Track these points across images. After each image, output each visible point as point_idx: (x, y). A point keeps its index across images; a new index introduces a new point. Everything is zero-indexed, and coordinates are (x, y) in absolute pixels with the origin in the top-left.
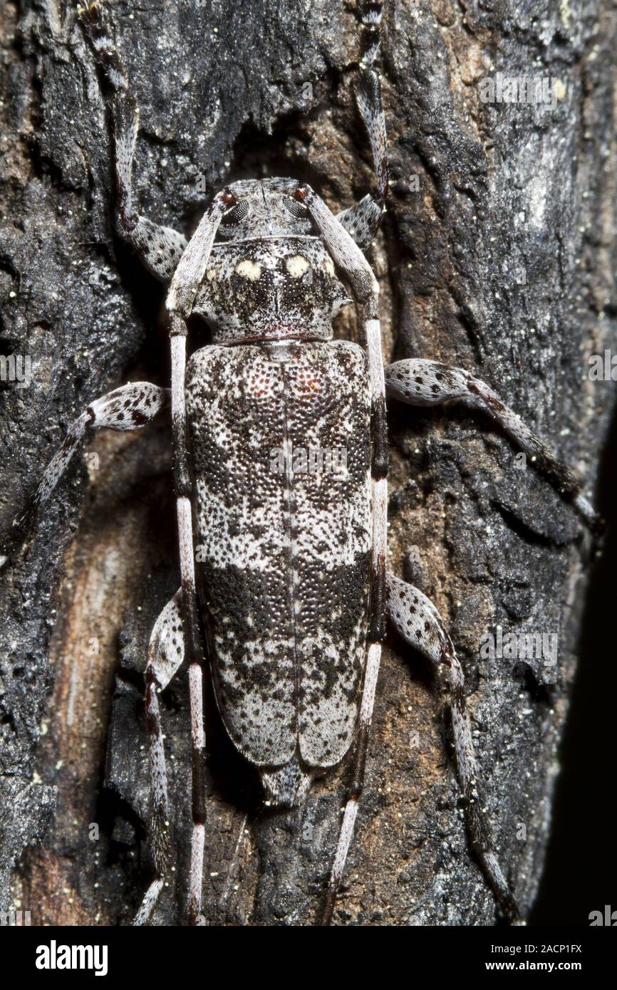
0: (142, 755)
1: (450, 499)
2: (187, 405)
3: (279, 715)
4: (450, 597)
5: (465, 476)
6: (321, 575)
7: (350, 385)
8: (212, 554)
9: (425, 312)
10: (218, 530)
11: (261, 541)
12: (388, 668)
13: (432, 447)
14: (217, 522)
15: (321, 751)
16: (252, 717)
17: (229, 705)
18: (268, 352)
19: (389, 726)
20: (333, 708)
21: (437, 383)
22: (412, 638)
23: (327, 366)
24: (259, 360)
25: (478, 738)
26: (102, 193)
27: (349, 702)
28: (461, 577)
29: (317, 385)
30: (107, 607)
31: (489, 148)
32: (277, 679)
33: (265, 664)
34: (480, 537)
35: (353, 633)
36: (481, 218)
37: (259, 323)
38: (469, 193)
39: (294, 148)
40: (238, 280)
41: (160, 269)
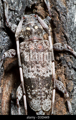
0: (16, 113)
1: (65, 67)
2: (20, 52)
3: (38, 102)
4: (66, 83)
5: (67, 63)
6: (44, 78)
7: (47, 47)
8: (26, 76)
9: (58, 36)
10: (26, 72)
11: (34, 73)
12: (56, 95)
13: (61, 58)
14: (26, 71)
15: (46, 108)
16: (34, 103)
17: (30, 101)
18: (33, 42)
19: (57, 105)
20: (47, 101)
21: (62, 47)
22: (60, 89)
23: (43, 44)
24: (31, 43)
25: (72, 106)
26: (3, 20)
27: (50, 100)
28: (68, 80)
29: (41, 47)
30: (9, 90)
31: (67, 8)
32: (38, 96)
33: (36, 94)
34: (70, 73)
35: (50, 88)
36: (66, 19)
37: (31, 37)
38: (64, 15)
39: (35, 11)
40: (27, 31)
41: (14, 31)
